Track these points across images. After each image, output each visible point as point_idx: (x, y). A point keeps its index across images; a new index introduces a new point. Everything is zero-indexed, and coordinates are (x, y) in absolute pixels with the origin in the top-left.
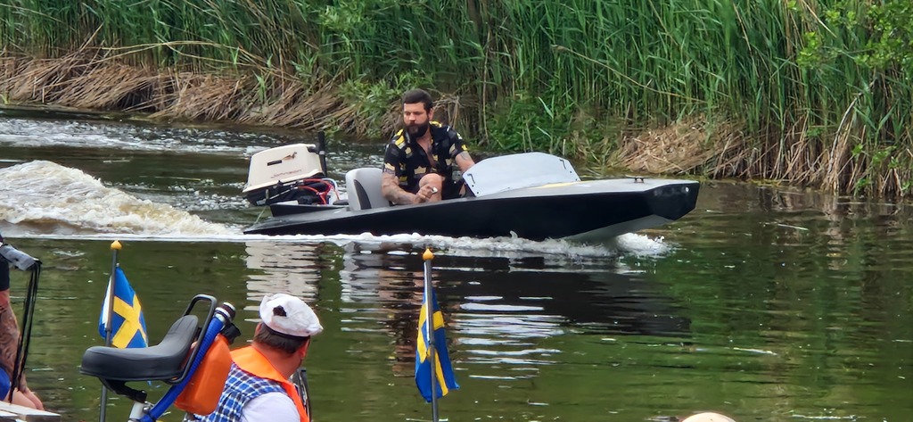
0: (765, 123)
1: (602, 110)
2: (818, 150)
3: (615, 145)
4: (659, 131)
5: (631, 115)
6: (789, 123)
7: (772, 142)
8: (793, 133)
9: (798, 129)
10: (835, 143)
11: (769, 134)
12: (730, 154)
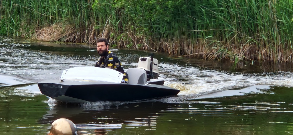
0: (81, 25)
1: (30, 22)
2: (98, 33)
3: (34, 32)
4: (47, 28)
5: (39, 23)
6: (89, 25)
7: (84, 31)
8: (90, 28)
9: (92, 27)
10: (104, 31)
11: (83, 28)
12: (71, 35)
